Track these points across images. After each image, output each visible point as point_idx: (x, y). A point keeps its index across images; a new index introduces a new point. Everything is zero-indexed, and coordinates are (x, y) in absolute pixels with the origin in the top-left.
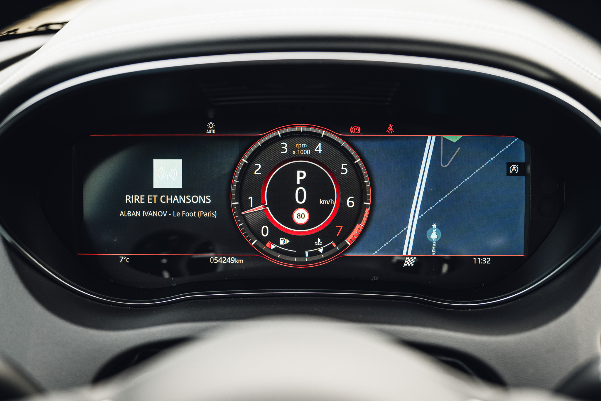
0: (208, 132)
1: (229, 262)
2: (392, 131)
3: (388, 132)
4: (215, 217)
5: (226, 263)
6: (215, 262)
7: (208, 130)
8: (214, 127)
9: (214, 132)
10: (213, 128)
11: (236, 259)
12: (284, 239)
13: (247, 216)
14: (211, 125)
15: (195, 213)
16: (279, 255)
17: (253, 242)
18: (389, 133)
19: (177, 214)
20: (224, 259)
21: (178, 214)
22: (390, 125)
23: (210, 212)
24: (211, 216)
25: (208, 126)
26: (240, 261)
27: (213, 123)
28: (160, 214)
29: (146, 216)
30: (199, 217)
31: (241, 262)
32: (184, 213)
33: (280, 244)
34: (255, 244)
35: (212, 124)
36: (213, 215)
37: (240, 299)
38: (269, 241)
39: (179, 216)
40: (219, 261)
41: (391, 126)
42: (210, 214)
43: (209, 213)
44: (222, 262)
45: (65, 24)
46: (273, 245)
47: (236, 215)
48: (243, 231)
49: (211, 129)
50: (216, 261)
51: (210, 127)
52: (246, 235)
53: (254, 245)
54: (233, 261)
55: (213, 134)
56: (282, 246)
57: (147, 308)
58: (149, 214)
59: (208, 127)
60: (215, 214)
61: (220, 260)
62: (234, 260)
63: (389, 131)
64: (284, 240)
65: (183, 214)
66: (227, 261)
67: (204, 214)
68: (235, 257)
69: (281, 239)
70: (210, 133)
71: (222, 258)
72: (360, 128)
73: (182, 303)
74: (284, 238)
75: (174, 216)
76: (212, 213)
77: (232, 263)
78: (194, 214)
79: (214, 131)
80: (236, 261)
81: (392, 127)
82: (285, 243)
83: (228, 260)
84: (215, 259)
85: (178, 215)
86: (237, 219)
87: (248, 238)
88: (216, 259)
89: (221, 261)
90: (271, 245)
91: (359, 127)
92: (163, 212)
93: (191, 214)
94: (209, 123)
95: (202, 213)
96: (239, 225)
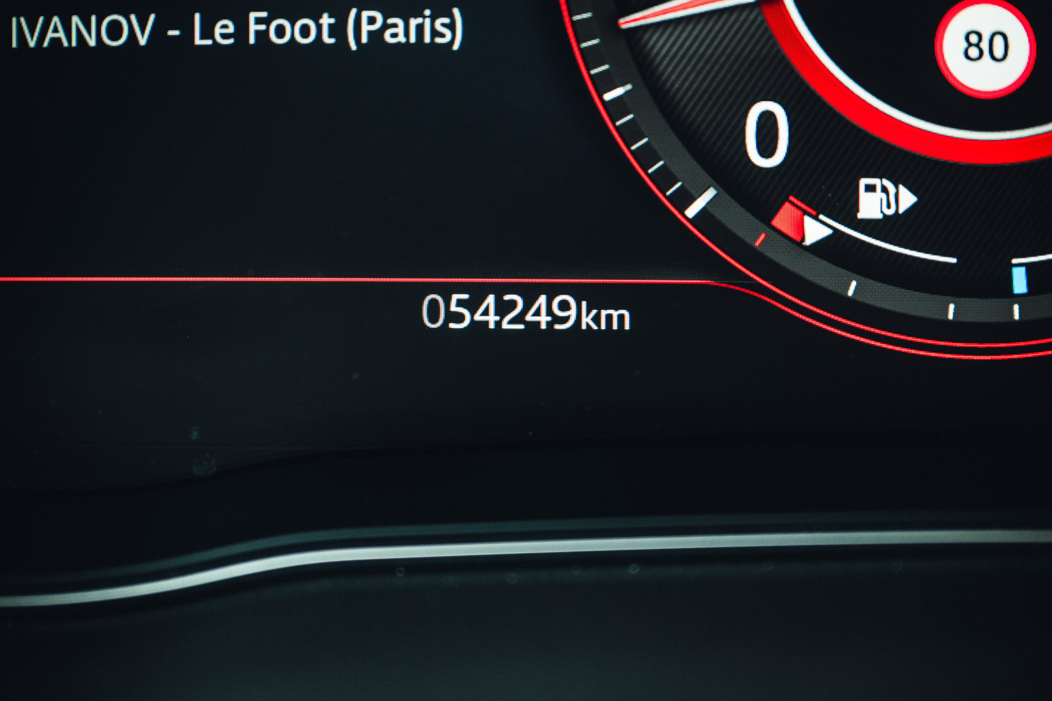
1: (539, 323)
4: (456, 47)
5: (521, 327)
6: (452, 326)
11: (584, 304)
12: (886, 183)
13: (659, 45)
15: (326, 20)
16: (854, 284)
17: (691, 200)
19: (218, 31)
20: (513, 304)
21: (224, 28)
23: (424, 17)
24: (427, 39)
26: (609, 318)
28: (115, 30)
29: (32, 44)
30: (354, 47)
31: (615, 327)
32: (258, 21)
33: (860, 216)
34: (704, 212)
36: (443, 36)
38: (789, 194)
39: (231, 41)
40: (478, 317)
42: (420, 28)
43: (414, 22)
44: (498, 324)
46: (816, 218)
47: (583, 30)
48: (631, 133)
50: (460, 318)
52: (647, 156)
53: (694, 221)
54: (565, 320)
56: (868, 226)
58: (50, 35)
60: (451, 27)
61: (486, 313)
62: (573, 313)
64: (885, 190)
65: (253, 28)
66: (529, 317)
67: (385, 26)
68: (579, 293)
69: (863, 182)
71: (499, 304)
74: (881, 178)
75: (198, 41)
76: (433, 18)
77: (558, 327)
78: (319, 28)
80: (587, 320)
82: (890, 212)
83: (537, 313)
84: (454, 308)
85: (224, 36)
86: (592, 57)
87: (664, 178)
88: (460, 303)
89: (492, 319)
90: (807, 219)
92: (133, 17)
93: (305, 31)
95: (372, 21)
96: (608, 97)
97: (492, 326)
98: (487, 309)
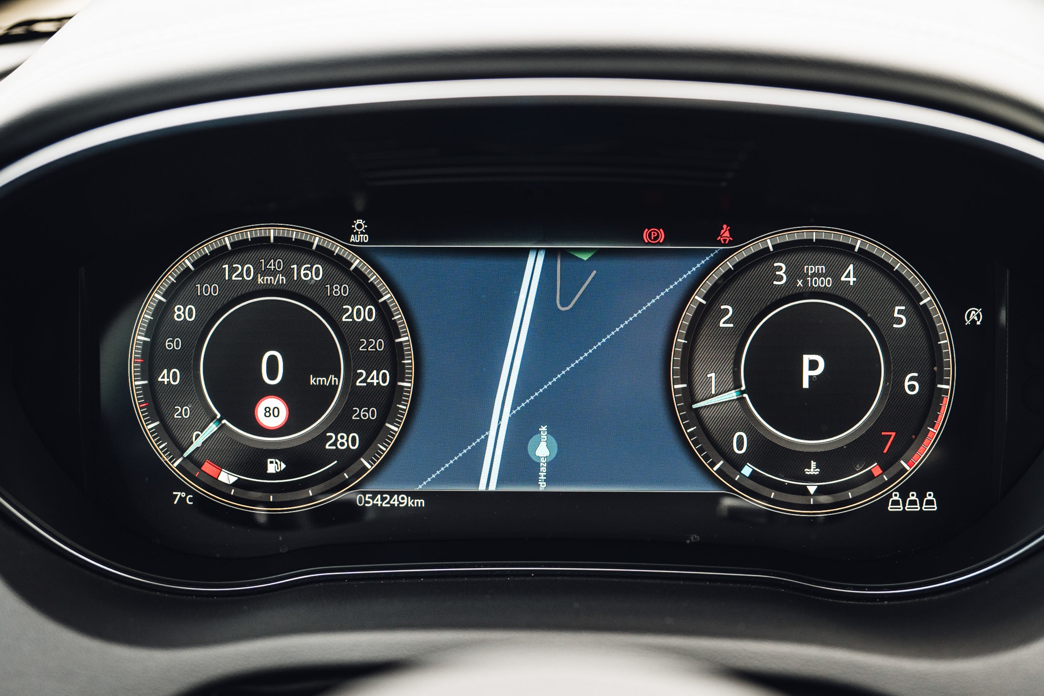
0: (354, 240)
1: (394, 504)
2: (728, 239)
3: (720, 240)
5: (389, 505)
6: (367, 505)
7: (353, 236)
8: (365, 228)
9: (366, 240)
10: (364, 231)
11: (409, 498)
14: (359, 226)
18: (723, 242)
20: (386, 498)
22: (725, 226)
25: (353, 226)
26: (417, 502)
27: (364, 222)
31: (419, 505)
35: (361, 223)
37: (419, 581)
40: (375, 502)
41: (727, 227)
44: (381, 504)
45: (65, 21)
49: (359, 233)
50: (369, 502)
51: (358, 230)
54: (403, 503)
55: (363, 243)
57: (229, 599)
59: (354, 228)
61: (377, 501)
62: (405, 501)
63: (722, 239)
66: (391, 502)
68: (408, 494)
70: (357, 241)
71: (382, 497)
72: (664, 232)
73: (301, 588)
77: (401, 505)
79: (366, 237)
80: (410, 503)
81: (728, 230)
83: (394, 501)
84: (367, 499)
88: (369, 498)
89: (379, 503)
91: (661, 230)
94: (355, 222)
97: (379, 505)
98: (378, 499)
